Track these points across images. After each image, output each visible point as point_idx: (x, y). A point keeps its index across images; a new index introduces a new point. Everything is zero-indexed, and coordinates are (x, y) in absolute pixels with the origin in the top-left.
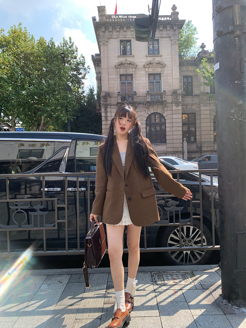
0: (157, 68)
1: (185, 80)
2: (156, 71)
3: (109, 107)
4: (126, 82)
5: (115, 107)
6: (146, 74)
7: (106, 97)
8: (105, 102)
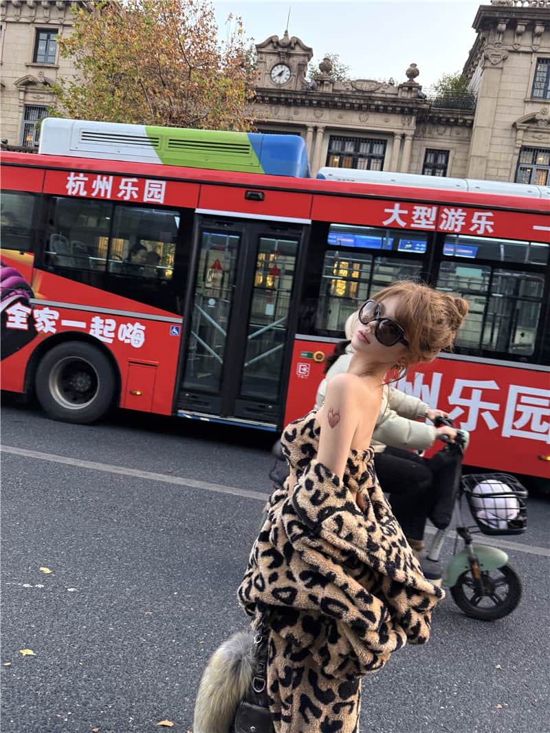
0: (44, 93)
2: (40, 100)
6: (19, 104)
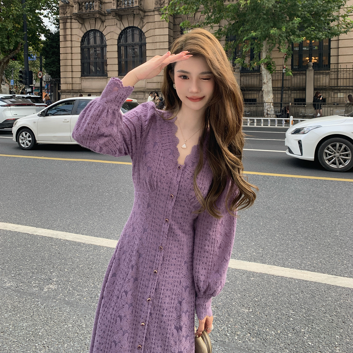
3: (68, 21)
7: (65, 7)
8: (64, 15)
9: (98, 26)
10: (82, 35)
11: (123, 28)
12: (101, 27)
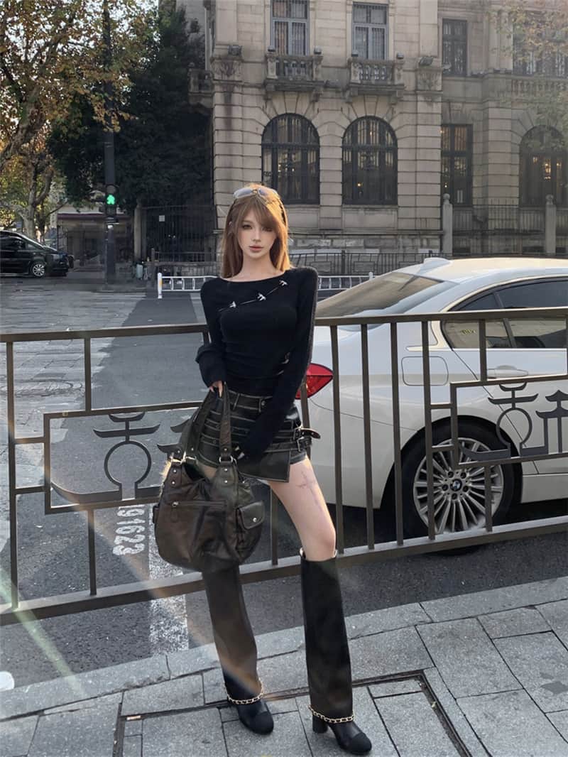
1: (448, 31)
3: (236, 89)
4: (290, 21)
5: (255, 91)
7: (230, 61)
8: (228, 76)
9: (303, 107)
10: (266, 121)
11: (354, 118)
12: (309, 111)
